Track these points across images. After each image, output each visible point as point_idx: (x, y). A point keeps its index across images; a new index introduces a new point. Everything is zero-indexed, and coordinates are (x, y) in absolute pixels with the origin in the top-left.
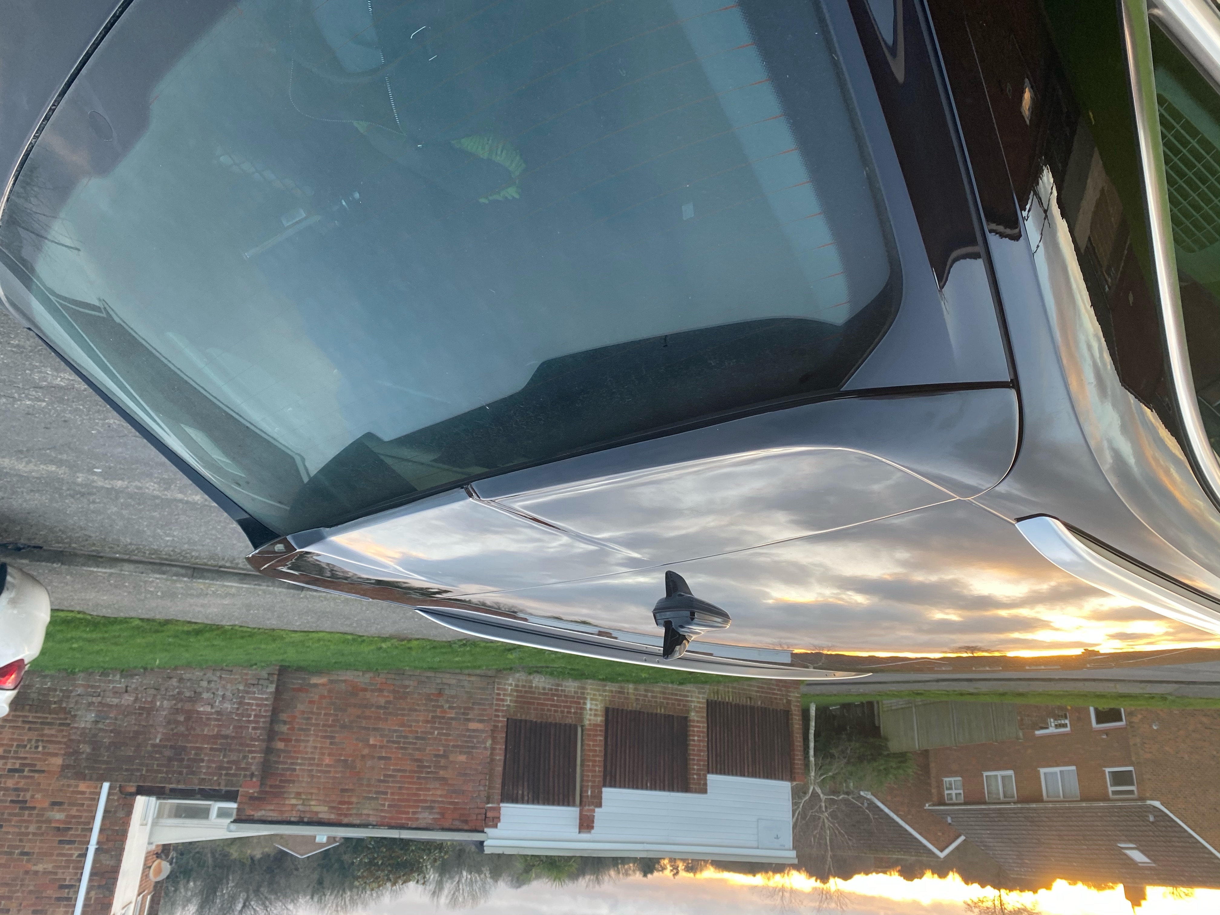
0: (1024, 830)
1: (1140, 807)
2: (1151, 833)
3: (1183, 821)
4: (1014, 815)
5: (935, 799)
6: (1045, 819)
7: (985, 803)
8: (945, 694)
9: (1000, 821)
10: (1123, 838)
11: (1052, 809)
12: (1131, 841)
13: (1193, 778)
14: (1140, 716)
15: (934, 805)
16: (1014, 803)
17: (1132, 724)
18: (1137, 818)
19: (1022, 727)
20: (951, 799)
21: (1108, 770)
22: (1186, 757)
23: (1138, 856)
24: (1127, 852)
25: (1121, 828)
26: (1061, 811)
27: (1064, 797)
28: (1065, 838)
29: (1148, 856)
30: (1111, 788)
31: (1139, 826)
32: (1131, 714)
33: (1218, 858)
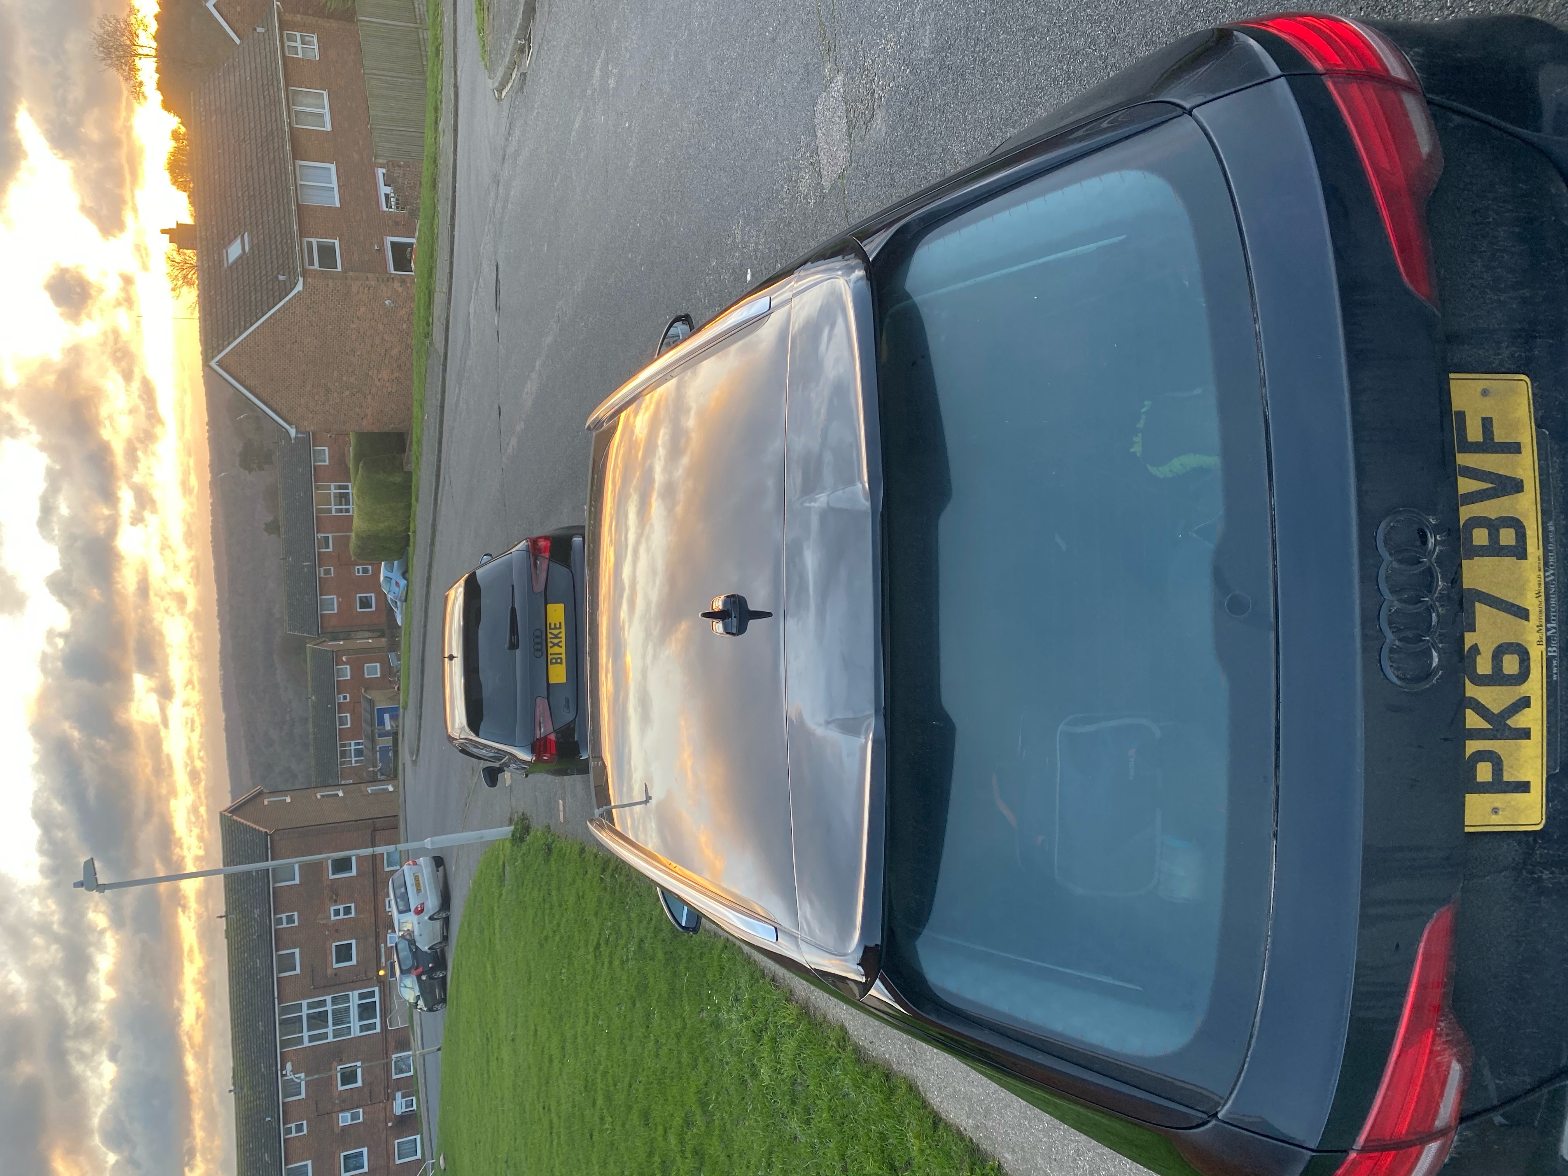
0: (255, 126)
1: (295, 269)
2: (264, 272)
3: (281, 308)
4: (274, 118)
5: (288, 17)
6: (272, 156)
7: (287, 85)
8: (437, 87)
9: (265, 98)
10: (255, 241)
11: (286, 169)
12: (251, 248)
13: (330, 327)
14: (400, 290)
15: (279, 13)
16: (290, 124)
17: (391, 280)
18: (281, 262)
19: (390, 159)
20: (288, 40)
21: (337, 242)
22: (352, 326)
23: (234, 251)
24: (239, 241)
25: (267, 242)
26: (283, 177)
27: (301, 185)
28: (250, 174)
29: (235, 262)
30: (314, 241)
31: (272, 262)
32: (403, 281)
33: (240, 334)
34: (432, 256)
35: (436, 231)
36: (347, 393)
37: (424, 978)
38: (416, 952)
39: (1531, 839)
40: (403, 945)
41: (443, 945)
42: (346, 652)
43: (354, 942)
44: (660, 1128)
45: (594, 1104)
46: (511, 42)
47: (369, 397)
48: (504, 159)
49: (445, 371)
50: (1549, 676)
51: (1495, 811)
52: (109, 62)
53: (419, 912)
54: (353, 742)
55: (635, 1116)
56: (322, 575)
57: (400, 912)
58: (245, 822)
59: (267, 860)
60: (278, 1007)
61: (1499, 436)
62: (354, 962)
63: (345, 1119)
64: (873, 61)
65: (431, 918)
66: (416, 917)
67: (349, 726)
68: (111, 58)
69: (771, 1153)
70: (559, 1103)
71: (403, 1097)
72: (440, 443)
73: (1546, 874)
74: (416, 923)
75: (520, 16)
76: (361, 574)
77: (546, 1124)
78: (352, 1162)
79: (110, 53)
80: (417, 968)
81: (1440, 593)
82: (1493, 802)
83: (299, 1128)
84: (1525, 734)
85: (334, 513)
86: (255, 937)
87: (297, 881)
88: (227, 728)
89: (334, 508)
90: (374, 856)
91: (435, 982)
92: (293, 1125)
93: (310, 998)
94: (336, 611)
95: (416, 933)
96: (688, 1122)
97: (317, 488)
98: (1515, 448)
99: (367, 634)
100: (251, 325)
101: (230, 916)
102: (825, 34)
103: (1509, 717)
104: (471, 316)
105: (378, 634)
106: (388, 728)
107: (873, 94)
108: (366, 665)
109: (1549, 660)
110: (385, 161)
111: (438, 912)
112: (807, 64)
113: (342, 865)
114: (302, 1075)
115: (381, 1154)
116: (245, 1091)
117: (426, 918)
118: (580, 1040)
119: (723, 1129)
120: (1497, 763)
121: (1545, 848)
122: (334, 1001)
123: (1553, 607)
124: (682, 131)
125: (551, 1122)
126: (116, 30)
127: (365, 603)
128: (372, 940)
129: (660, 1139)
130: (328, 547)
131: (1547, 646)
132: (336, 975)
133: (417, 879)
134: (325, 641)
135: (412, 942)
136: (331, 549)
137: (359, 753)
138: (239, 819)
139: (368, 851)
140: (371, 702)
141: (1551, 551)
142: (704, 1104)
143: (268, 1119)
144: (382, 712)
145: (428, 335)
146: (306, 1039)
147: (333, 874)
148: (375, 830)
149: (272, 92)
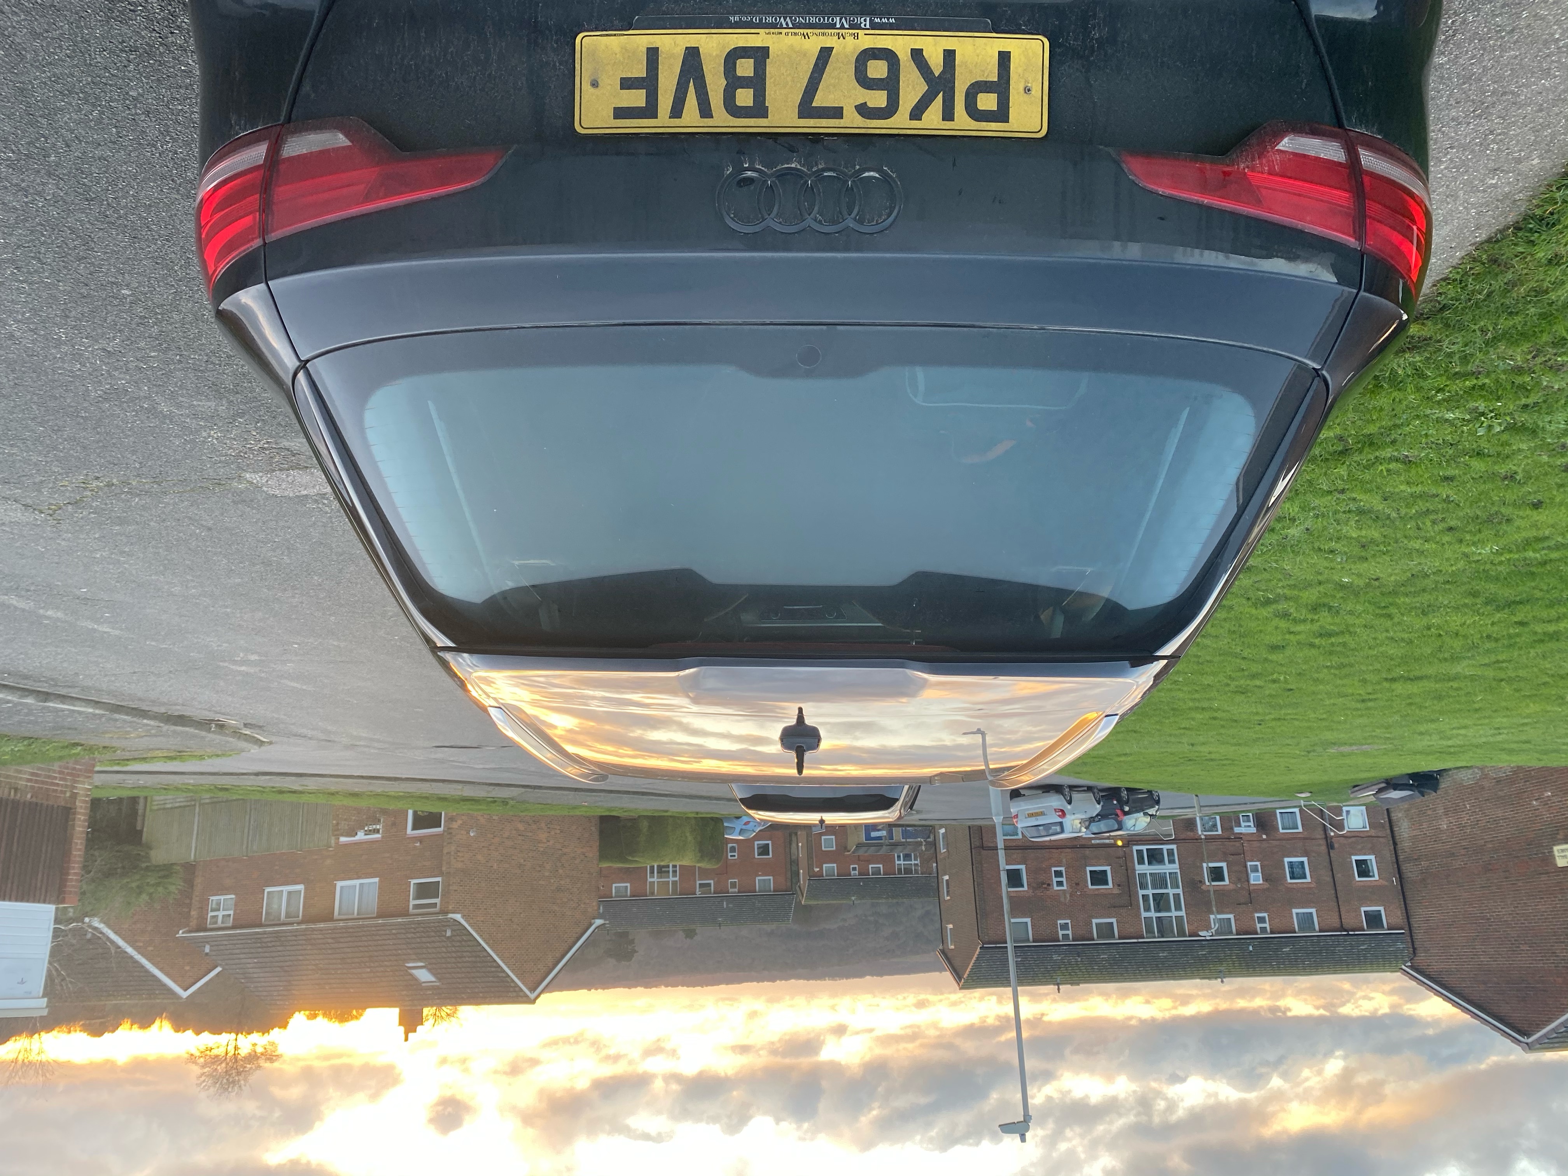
0: (302, 955)
1: (440, 921)
2: (444, 950)
3: (478, 934)
4: (294, 938)
5: (193, 923)
6: (330, 941)
7: (261, 925)
8: (258, 791)
9: (274, 946)
10: (414, 957)
11: (342, 928)
12: (420, 960)
13: (497, 888)
14: (460, 822)
15: (190, 932)
16: (299, 923)
17: (450, 831)
18: (433, 934)
19: (331, 833)
20: (216, 923)
21: (413, 881)
22: (495, 866)
23: (424, 976)
24: (414, 972)
25: (413, 946)
26: (351, 930)
27: (358, 914)
28: (349, 961)
29: (434, 975)
30: (413, 902)
31: (434, 942)
32: (451, 819)
33: (504, 971)
34: (427, 798)
35: (401, 794)
36: (561, 871)
37: (1127, 809)
38: (1102, 816)
39: (1058, 50)
40: (1094, 828)
41: (1096, 790)
42: (810, 867)
43: (1089, 869)
44: (1287, 636)
45: (1260, 687)
46: (213, 737)
47: (565, 850)
48: (330, 741)
49: (540, 787)
50: (891, 27)
51: (1027, 90)
52: (242, 1082)
53: (1063, 814)
54: (897, 862)
55: (1273, 657)
56: (736, 890)
57: (1062, 831)
58: (970, 967)
59: (1006, 947)
60: (1147, 938)
61: (640, 71)
62: (1108, 869)
63: (1256, 879)
64: (230, 448)
65: (1070, 802)
66: (1068, 816)
67: (881, 866)
68: (239, 1080)
69: (1320, 549)
70: (1257, 713)
71: (1240, 826)
72: (611, 792)
73: (1095, 34)
74: (1073, 817)
75: (187, 729)
76: (736, 854)
77: (1274, 723)
78: (1297, 870)
79: (233, 1082)
80: (1117, 815)
81: (803, 166)
82: (1018, 93)
83: (1262, 920)
84: (949, 55)
85: (677, 879)
86: (1079, 959)
87: (1028, 920)
88: (881, 975)
89: (672, 879)
90: (1006, 848)
91: (1131, 797)
92: (1259, 926)
93: (1139, 909)
94: (771, 878)
95: (1084, 817)
96: (1285, 615)
97: (652, 894)
98: (653, 54)
99: (794, 845)
100: (495, 961)
101: (1058, 981)
102: (202, 487)
103: (932, 73)
104: (487, 766)
105: (793, 836)
106: (884, 833)
107: (263, 448)
108: (823, 849)
109: (874, 26)
110: (333, 838)
111: (1064, 796)
112: (233, 502)
113: (1014, 878)
114: (1212, 917)
115: (1293, 844)
116: (1222, 968)
117: (1069, 807)
118: (1197, 696)
119: (1293, 587)
120: (977, 88)
121: (1068, 35)
122: (1143, 886)
123: (820, 20)
124: (302, 603)
125: (1275, 719)
126: (210, 1075)
127: (764, 850)
128: (1087, 852)
129: (1298, 637)
130: (709, 885)
131: (860, 28)
132: (1119, 885)
133: (1031, 815)
134: (800, 887)
135: (1092, 820)
136: (712, 882)
137: (907, 857)
138: (967, 972)
139: (1001, 854)
140: (859, 846)
141: (761, 20)
142: (1268, 602)
143: (1251, 948)
144: (868, 837)
145: (505, 802)
146: (1179, 914)
147: (1022, 886)
148: (983, 847)
149: (269, 940)
